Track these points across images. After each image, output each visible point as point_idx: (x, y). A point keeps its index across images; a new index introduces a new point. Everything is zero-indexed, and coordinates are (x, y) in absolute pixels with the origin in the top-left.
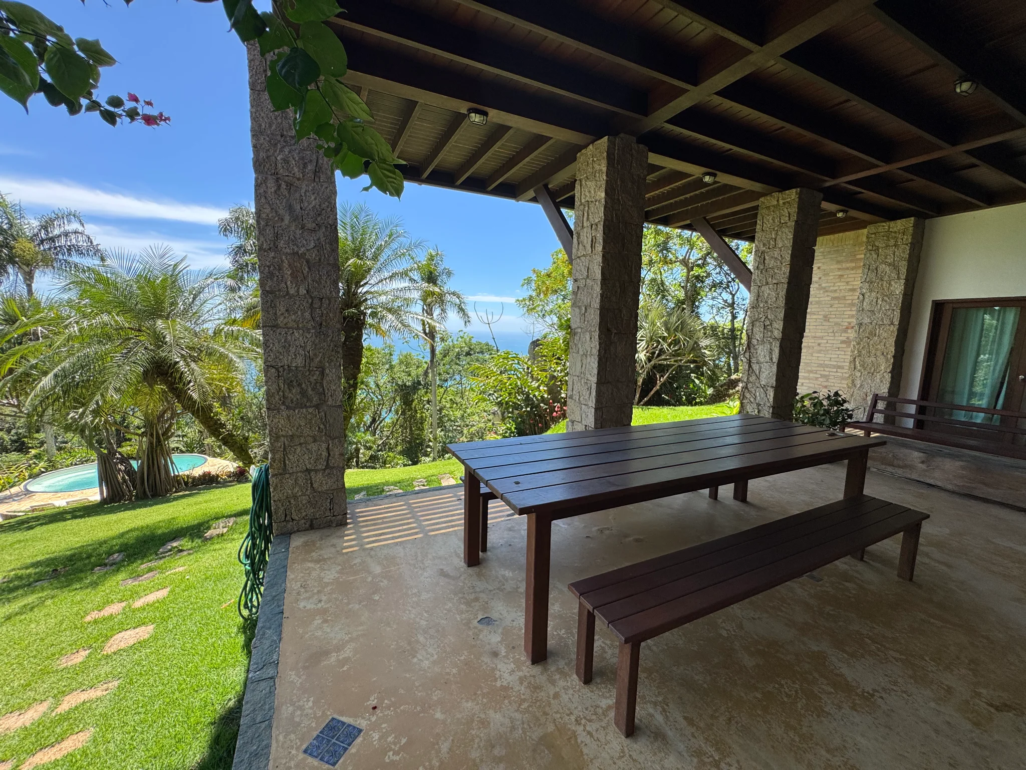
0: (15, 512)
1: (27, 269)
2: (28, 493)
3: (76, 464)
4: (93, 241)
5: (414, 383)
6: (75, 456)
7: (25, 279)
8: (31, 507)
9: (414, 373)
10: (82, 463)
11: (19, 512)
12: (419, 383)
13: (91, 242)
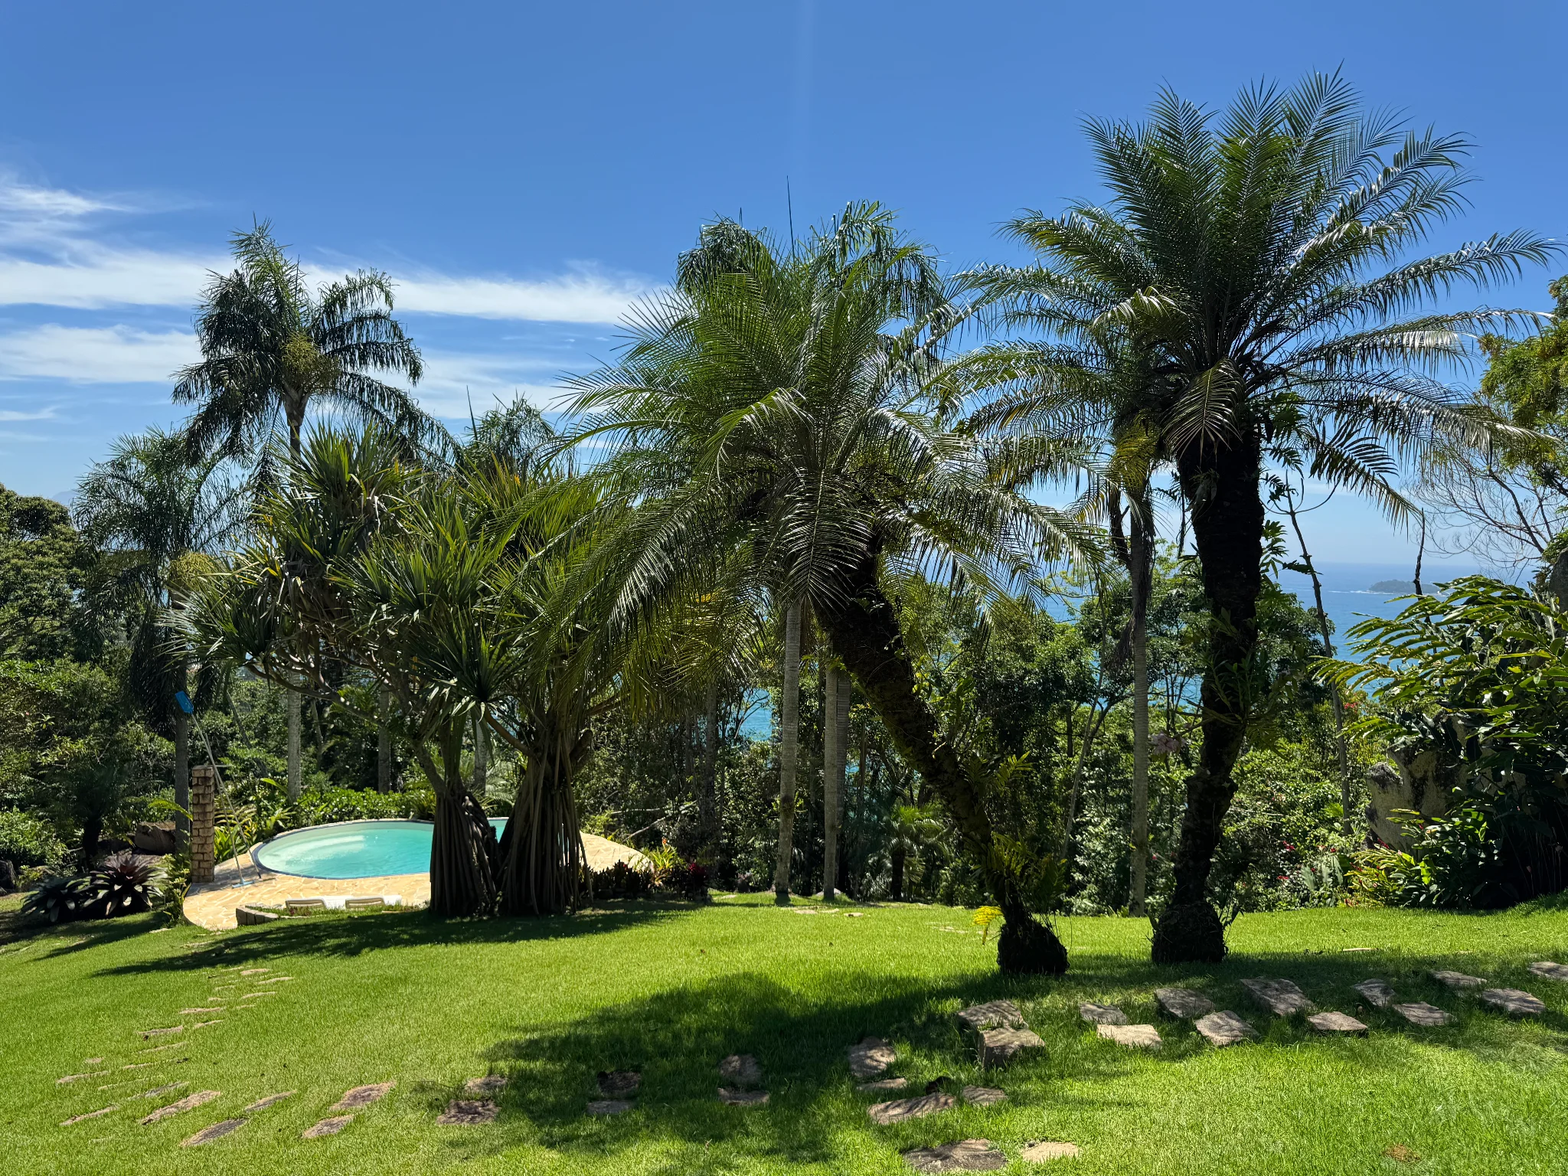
0: (261, 909)
1: (294, 395)
2: (260, 871)
3: (331, 820)
4: (404, 332)
5: (1046, 680)
6: (330, 801)
7: (290, 416)
8: (288, 903)
9: (1042, 652)
10: (341, 820)
11: (268, 910)
12: (1059, 680)
13: (400, 337)
